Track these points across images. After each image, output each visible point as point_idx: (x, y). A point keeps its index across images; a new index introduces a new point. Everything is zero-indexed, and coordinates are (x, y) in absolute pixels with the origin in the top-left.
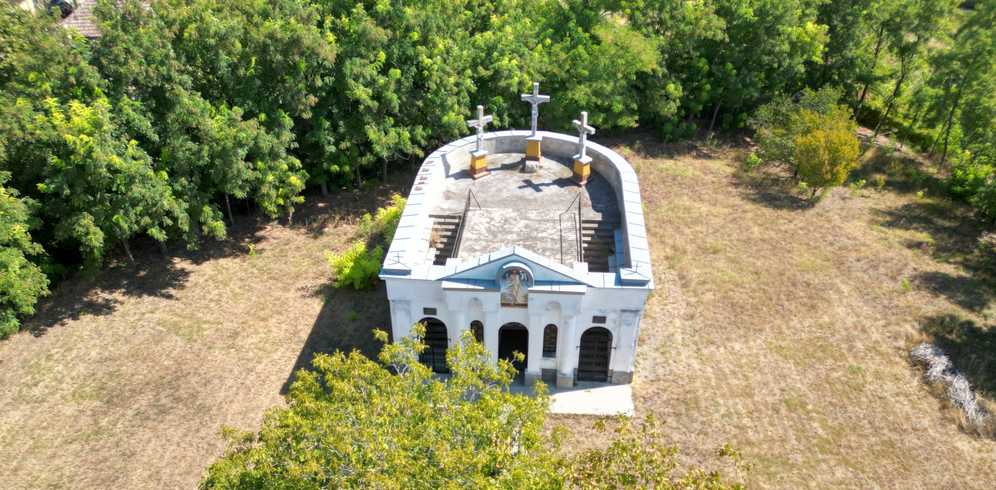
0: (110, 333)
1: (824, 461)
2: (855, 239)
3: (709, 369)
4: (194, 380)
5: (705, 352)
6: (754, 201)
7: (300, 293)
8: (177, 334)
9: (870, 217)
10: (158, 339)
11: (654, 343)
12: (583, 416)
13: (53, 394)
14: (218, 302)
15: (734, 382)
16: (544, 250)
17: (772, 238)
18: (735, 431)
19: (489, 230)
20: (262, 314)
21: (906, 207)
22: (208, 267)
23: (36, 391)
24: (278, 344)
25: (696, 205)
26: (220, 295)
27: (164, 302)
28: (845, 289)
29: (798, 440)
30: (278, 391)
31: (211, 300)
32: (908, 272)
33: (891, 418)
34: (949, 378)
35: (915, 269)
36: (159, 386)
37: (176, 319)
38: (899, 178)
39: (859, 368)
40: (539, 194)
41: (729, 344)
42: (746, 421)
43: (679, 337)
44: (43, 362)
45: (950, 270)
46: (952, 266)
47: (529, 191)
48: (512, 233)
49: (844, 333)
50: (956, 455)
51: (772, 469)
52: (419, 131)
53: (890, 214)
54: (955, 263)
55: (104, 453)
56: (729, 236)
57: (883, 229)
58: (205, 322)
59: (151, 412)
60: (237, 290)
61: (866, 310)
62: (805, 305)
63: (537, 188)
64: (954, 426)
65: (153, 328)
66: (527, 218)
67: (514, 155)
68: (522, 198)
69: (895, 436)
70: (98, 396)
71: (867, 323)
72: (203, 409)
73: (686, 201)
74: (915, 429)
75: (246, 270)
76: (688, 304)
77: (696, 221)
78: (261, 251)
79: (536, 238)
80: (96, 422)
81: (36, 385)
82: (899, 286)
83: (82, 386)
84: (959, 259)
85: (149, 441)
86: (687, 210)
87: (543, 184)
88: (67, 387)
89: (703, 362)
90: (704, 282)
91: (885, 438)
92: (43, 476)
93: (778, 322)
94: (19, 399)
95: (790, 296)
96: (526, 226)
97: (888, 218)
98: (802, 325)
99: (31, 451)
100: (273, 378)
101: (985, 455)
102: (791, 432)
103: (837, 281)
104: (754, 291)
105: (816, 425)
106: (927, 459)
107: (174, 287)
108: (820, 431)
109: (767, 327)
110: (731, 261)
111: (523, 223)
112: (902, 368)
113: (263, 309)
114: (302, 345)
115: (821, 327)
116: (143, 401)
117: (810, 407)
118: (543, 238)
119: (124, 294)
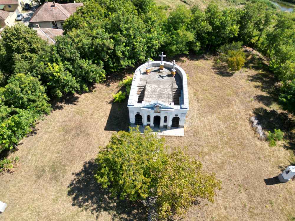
0: (63, 114)
1: (226, 147)
2: (242, 85)
3: (202, 124)
4: (84, 127)
5: (202, 119)
6: (218, 74)
7: (106, 103)
8: (78, 114)
9: (247, 78)
10: (74, 116)
11: (189, 117)
12: (173, 136)
13: (53, 130)
14: (86, 105)
15: (208, 127)
16: (164, 97)
17: (221, 86)
18: (207, 140)
19: (151, 91)
20: (97, 109)
21: (257, 75)
22: (83, 96)
23: (49, 130)
24: (102, 117)
25: (202, 76)
26: (87, 103)
27: (74, 106)
28: (237, 100)
29: (221, 142)
30: (104, 129)
31: (85, 105)
32: (254, 95)
33: (242, 136)
34: (257, 126)
35: (256, 94)
36: (76, 128)
37: (77, 110)
38: (256, 65)
39: (237, 123)
40: (163, 79)
41: (207, 117)
42: (209, 137)
43: (195, 115)
44: (49, 122)
45: (265, 94)
46: (265, 93)
47: (161, 78)
48: (156, 92)
49: (235, 113)
50: (256, 145)
51: (214, 149)
52: (133, 61)
53: (252, 77)
54: (266, 92)
55: (67, 145)
56: (210, 85)
57: (249, 82)
58: (85, 111)
59: (76, 135)
60: (91, 102)
61: (241, 107)
62: (227, 106)
63: (162, 77)
64: (257, 138)
65: (73, 113)
66: (160, 88)
67: (157, 67)
68: (159, 81)
69: (242, 141)
70: (63, 131)
71: (241, 111)
72: (87, 134)
73: (200, 75)
74: (248, 139)
75: (92, 97)
76: (198, 106)
77: (202, 81)
78: (95, 91)
79: (162, 94)
80: (64, 138)
81: (49, 128)
82: (250, 100)
83: (59, 128)
84: (267, 91)
85: (77, 142)
86: (200, 77)
87: (164, 76)
88: (56, 129)
89: (201, 122)
90: (202, 100)
91: (240, 141)
92: (55, 151)
93: (220, 111)
94: (46, 132)
95: (223, 103)
96: (160, 90)
97: (252, 78)
98: (225, 111)
99: (51, 145)
100: (102, 126)
101: (262, 145)
102: (219, 140)
103: (235, 98)
104: (214, 102)
105: (225, 138)
106: (249, 146)
107: (76, 101)
108: (226, 140)
109: (217, 112)
110: (210, 93)
111: (159, 89)
112: (247, 123)
113: (97, 108)
114: (108, 117)
115: (230, 112)
116: (74, 132)
117: (224, 133)
118: (164, 94)
119: (65, 104)
